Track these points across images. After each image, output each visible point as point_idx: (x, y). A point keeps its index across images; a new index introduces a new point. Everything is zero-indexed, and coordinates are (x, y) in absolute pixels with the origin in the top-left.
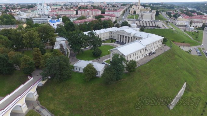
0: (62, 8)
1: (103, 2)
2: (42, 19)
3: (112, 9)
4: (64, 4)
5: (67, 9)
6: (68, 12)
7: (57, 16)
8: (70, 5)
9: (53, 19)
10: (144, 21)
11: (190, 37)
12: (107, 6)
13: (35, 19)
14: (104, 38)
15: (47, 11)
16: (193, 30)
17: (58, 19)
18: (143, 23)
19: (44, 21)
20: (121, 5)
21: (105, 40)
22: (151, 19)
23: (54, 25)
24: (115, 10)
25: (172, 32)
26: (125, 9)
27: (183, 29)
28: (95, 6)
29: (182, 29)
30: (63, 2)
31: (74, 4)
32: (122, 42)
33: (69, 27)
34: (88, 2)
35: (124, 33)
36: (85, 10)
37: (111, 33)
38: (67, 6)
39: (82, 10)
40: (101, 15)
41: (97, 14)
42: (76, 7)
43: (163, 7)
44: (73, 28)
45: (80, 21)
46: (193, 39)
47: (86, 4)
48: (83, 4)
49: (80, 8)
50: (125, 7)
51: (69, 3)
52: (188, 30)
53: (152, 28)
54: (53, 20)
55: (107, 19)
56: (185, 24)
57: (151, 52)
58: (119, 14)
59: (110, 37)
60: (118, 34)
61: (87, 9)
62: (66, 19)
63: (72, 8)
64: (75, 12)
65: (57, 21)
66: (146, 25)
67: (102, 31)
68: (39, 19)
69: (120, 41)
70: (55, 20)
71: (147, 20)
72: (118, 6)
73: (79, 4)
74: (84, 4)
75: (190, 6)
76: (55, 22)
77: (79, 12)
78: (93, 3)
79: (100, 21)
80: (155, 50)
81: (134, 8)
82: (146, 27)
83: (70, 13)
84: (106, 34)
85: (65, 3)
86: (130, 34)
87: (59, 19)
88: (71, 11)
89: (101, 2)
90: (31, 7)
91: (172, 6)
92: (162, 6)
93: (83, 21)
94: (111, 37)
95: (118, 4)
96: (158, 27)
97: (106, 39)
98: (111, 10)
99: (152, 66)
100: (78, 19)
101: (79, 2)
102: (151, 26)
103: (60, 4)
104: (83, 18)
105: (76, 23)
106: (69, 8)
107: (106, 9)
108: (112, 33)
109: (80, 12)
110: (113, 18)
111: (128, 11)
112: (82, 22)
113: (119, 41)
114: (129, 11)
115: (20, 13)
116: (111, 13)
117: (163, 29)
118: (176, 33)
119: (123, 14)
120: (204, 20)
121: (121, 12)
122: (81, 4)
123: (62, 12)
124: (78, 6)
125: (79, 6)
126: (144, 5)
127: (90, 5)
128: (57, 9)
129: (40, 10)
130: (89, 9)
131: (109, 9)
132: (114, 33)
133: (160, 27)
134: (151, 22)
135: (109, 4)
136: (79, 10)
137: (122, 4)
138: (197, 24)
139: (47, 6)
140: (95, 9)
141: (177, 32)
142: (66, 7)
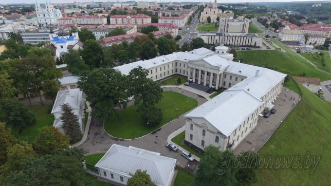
0: (84, 12)
1: (153, 3)
2: (41, 35)
3: (170, 13)
4: (87, 6)
5: (91, 14)
6: (92, 20)
7: (72, 27)
8: (97, 7)
9: (60, 35)
10: (230, 36)
11: (313, 64)
12: (160, 9)
13: (25, 36)
14: (163, 75)
15: (54, 18)
16: (311, 50)
17: (71, 35)
18: (228, 40)
19: (44, 39)
20: (184, 7)
21: (165, 78)
22: (242, 32)
23: (62, 47)
24: (176, 16)
25: (281, 55)
26: (191, 14)
27: (295, 48)
28: (140, 9)
29: (293, 49)
30: (85, 3)
31: (104, 6)
32: (199, 83)
33: (90, 53)
34: (128, 2)
35: (203, 66)
36: (124, 16)
37: (176, 64)
38: (92, 8)
39: (117, 16)
40: (152, 26)
41: (144, 23)
42: (107, 11)
43: (250, 10)
44: (99, 55)
45: (113, 38)
46: (319, 67)
47: (124, 6)
48: (119, 5)
49: (115, 13)
50: (190, 10)
51: (96, 3)
52: (303, 51)
53: (245, 48)
54: (60, 38)
55: (164, 32)
56: (296, 40)
57: (268, 108)
58: (181, 23)
59: (174, 71)
60: (192, 66)
61: (126, 13)
62: (86, 35)
63: (101, 12)
64: (105, 21)
65: (68, 40)
66: (233, 44)
67: (159, 61)
68: (34, 36)
69: (197, 80)
70: (65, 37)
71: (235, 34)
72: (178, 9)
73: (112, 5)
74: (121, 5)
75: (289, 8)
76: (64, 42)
77: (112, 20)
78: (136, 3)
79: (152, 37)
80: (272, 103)
81: (207, 13)
82: (234, 46)
83: (96, 21)
84: (166, 67)
85: (88, 4)
86: (217, 68)
87: (73, 34)
88: (98, 18)
89: (149, 3)
90: (28, 10)
91: (264, 8)
92: (248, 9)
93: (119, 37)
94: (176, 71)
95: (178, 5)
96: (255, 46)
97: (167, 76)
98: (168, 16)
99: (281, 148)
100: (110, 35)
101: (113, 3)
102: (242, 46)
103: (80, 6)
104: (119, 32)
105: (106, 41)
106: (95, 13)
107: (159, 14)
108: (179, 65)
109: (114, 19)
110: (173, 30)
111: (196, 17)
112: (117, 40)
113: (194, 81)
114: (199, 17)
115: (3, 21)
116: (169, 21)
117: (265, 51)
118: (288, 57)
119: (189, 23)
120: (325, 33)
121: (186, 20)
122: (115, 5)
123: (82, 20)
124: (110, 9)
125: (113, 8)
126: (222, 8)
127: (131, 7)
128: (73, 15)
129: (42, 16)
130: (130, 14)
131: (164, 15)
132: (182, 65)
133: (259, 47)
134: (242, 38)
135: (164, 6)
136: (114, 16)
137: (183, 5)
138: (316, 39)
139: (54, 9)
140: (140, 13)
141: (289, 55)
142: (90, 10)
